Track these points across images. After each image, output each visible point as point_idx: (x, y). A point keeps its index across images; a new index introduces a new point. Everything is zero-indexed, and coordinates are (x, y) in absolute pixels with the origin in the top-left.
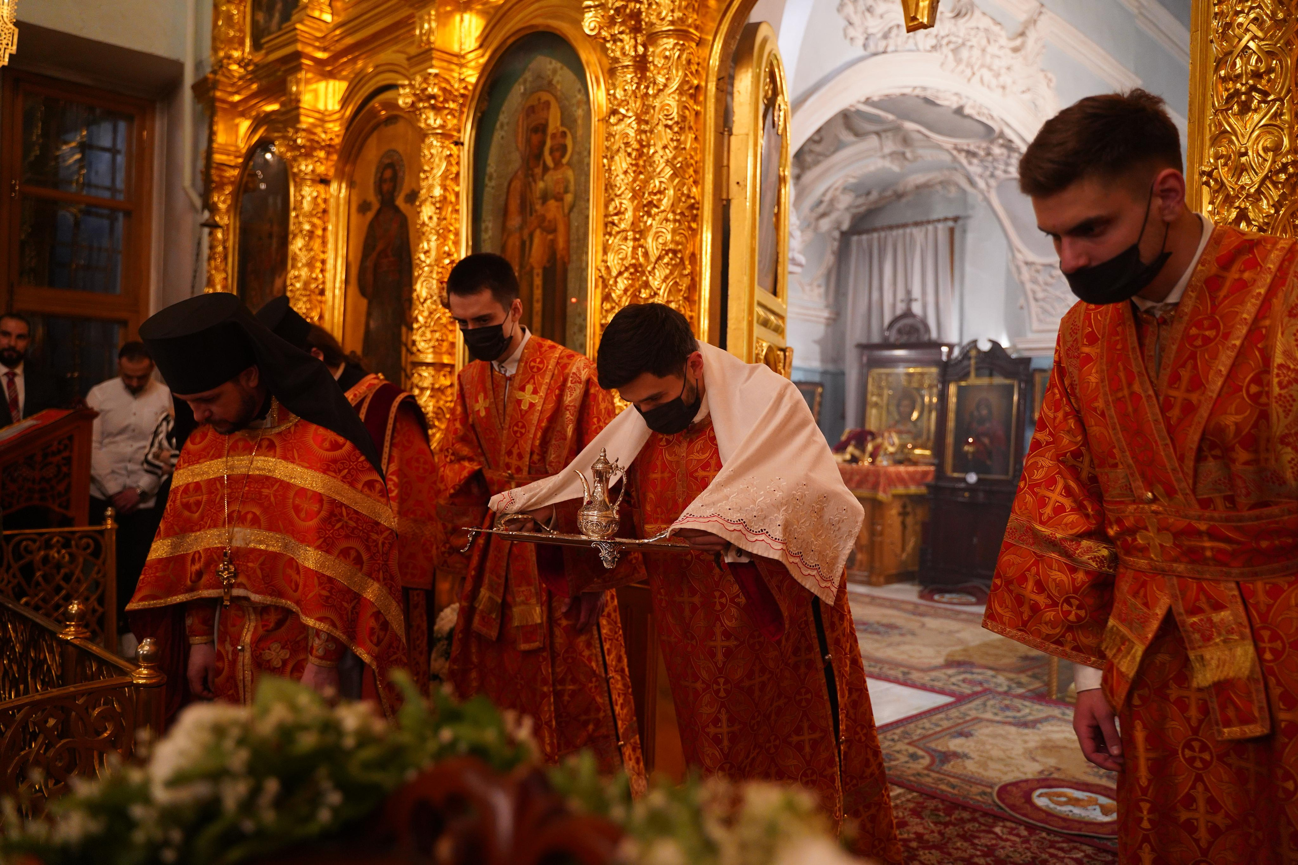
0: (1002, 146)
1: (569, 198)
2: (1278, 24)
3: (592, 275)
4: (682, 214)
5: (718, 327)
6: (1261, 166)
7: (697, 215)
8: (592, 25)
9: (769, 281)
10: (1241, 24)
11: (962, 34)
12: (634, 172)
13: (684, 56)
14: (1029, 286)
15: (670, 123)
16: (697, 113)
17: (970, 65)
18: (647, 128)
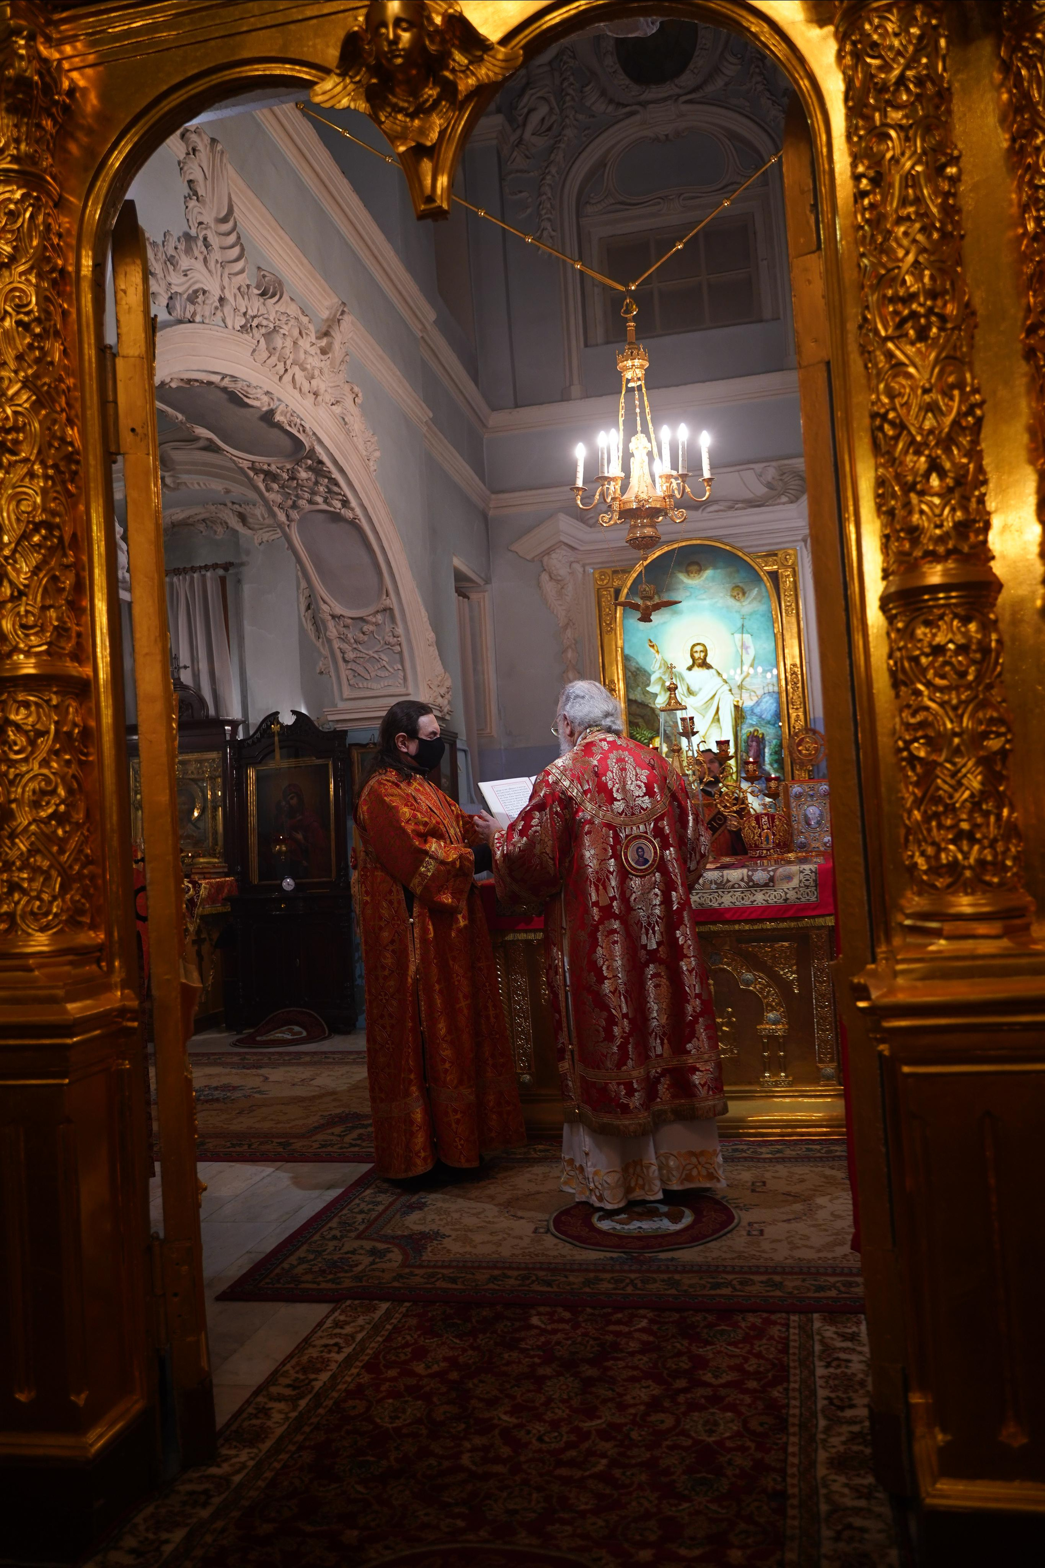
0: (309, 468)
2: (945, 238)
4: (55, 467)
6: (947, 406)
11: (272, 319)
13: (41, 218)
15: (26, 319)
16: (64, 313)
17: (283, 359)
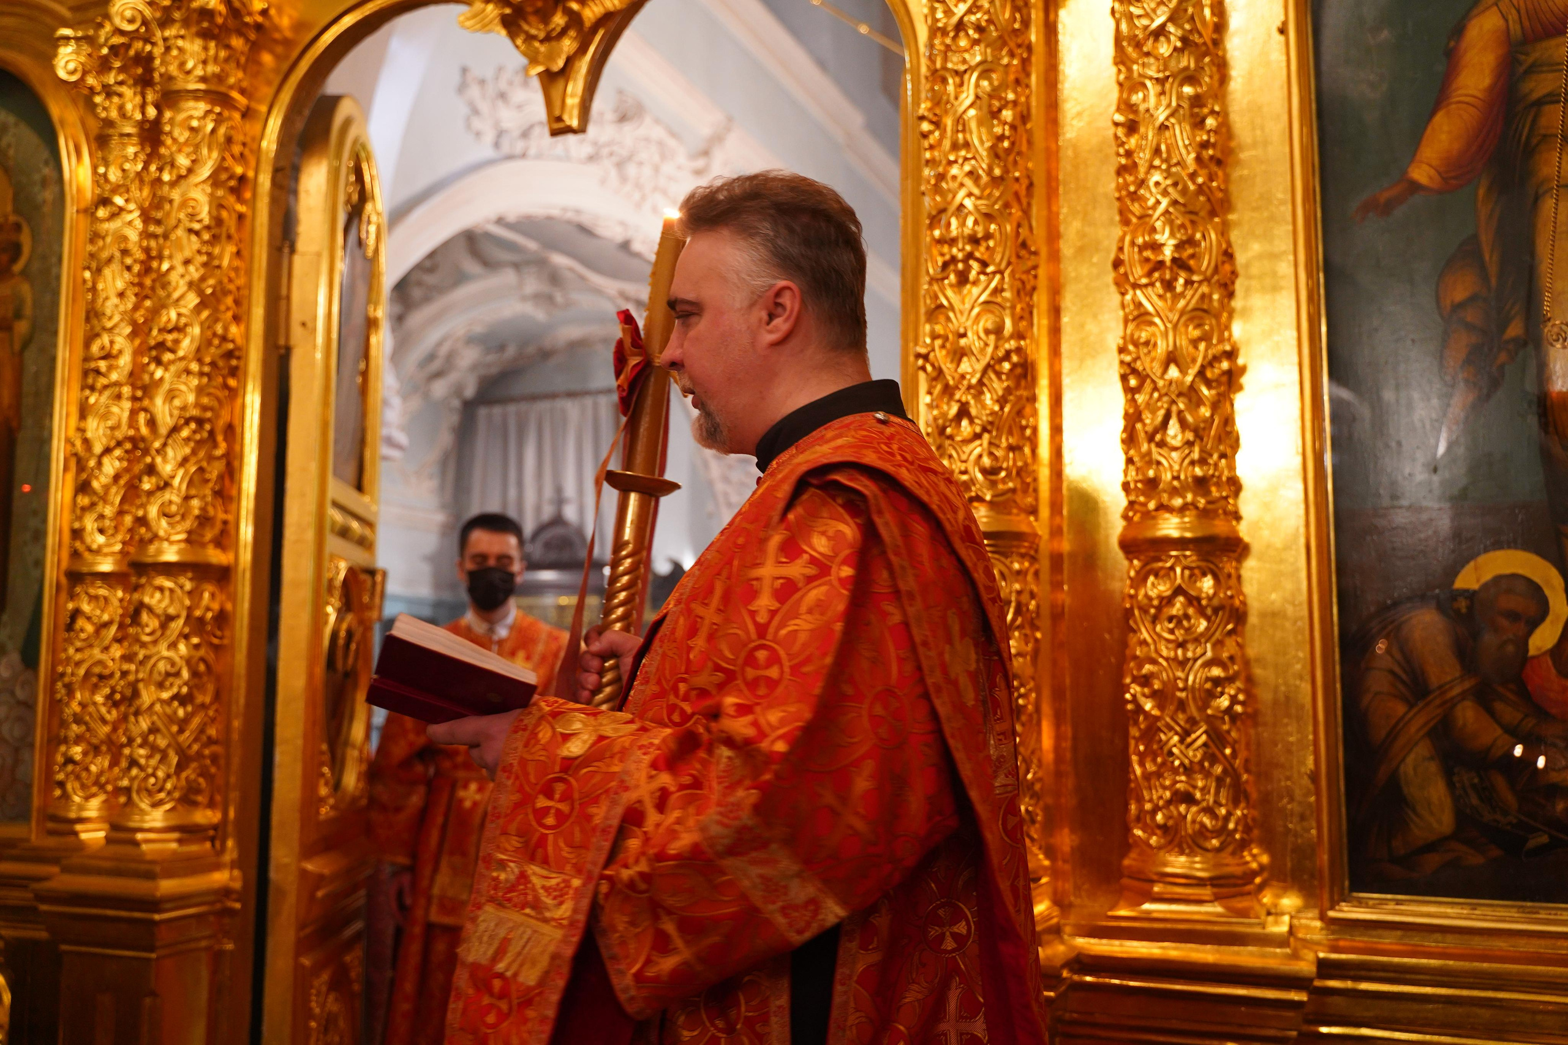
1: (22, 327)
2: (996, 181)
3: (58, 452)
4: (213, 364)
5: (268, 538)
6: (982, 351)
7: (237, 368)
8: (71, 66)
9: (350, 471)
10: (954, 177)
11: (627, 145)
12: (136, 295)
13: (222, 130)
14: (720, 487)
15: (197, 226)
16: (241, 217)
18: (159, 230)
